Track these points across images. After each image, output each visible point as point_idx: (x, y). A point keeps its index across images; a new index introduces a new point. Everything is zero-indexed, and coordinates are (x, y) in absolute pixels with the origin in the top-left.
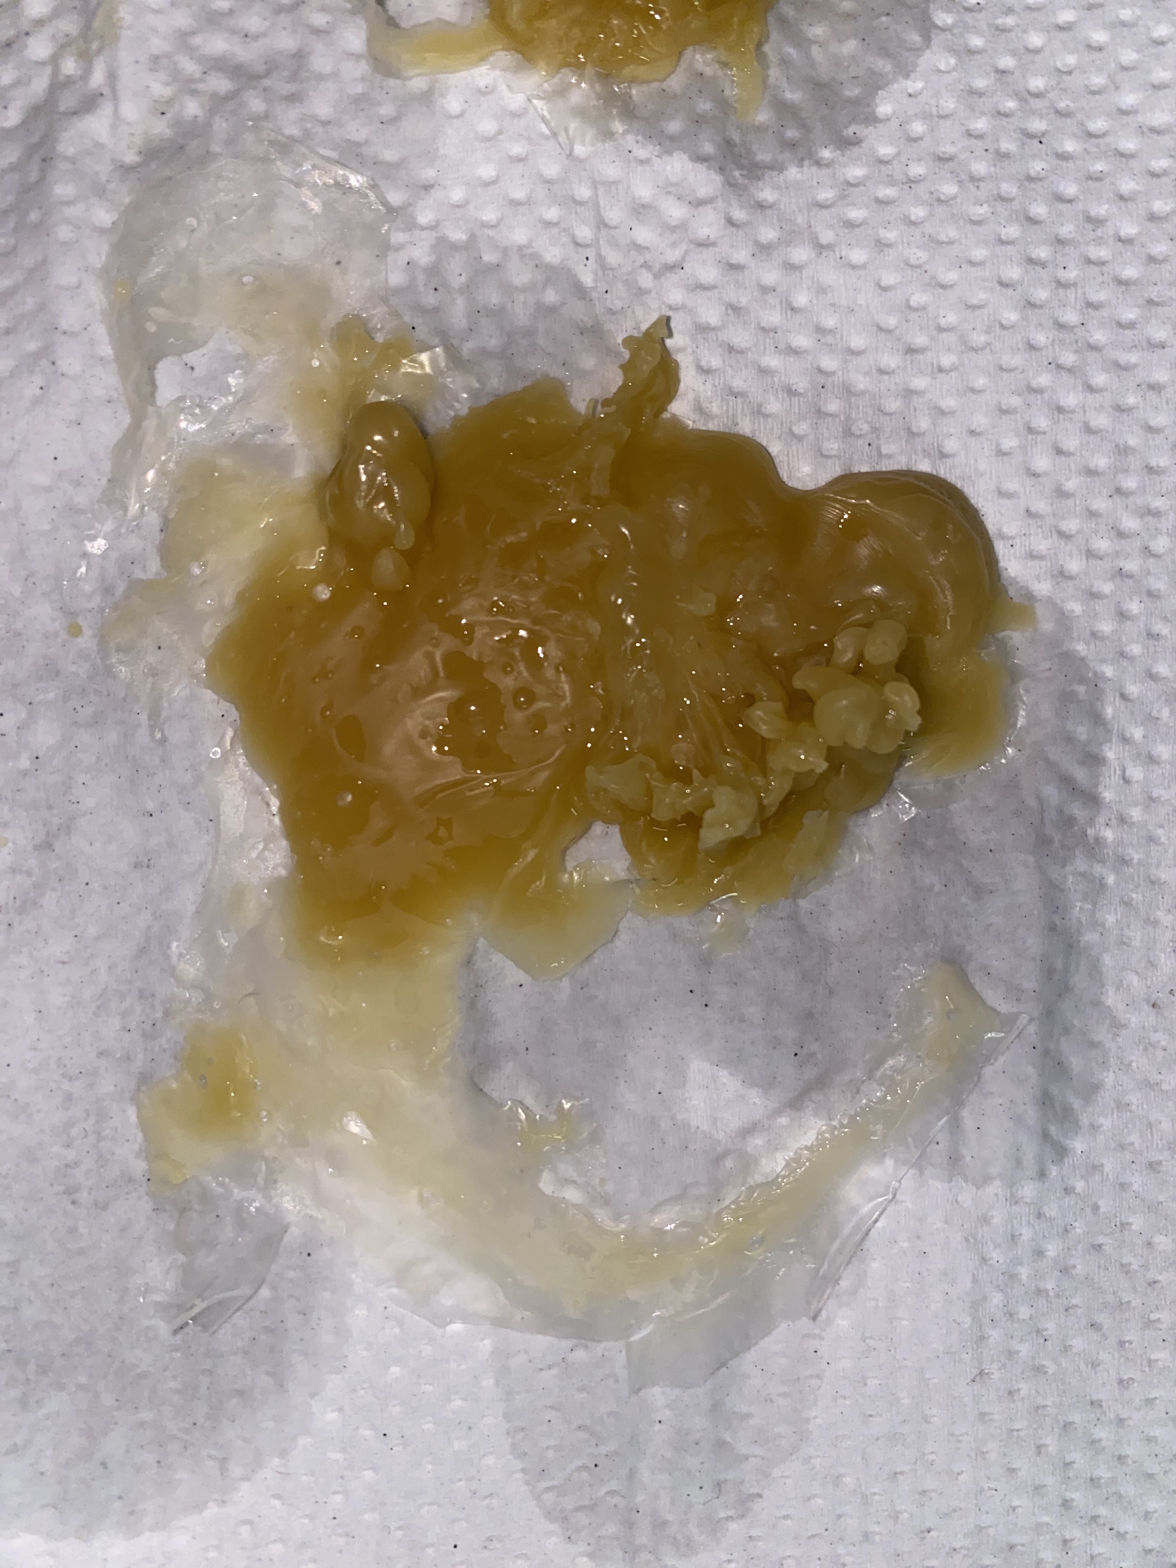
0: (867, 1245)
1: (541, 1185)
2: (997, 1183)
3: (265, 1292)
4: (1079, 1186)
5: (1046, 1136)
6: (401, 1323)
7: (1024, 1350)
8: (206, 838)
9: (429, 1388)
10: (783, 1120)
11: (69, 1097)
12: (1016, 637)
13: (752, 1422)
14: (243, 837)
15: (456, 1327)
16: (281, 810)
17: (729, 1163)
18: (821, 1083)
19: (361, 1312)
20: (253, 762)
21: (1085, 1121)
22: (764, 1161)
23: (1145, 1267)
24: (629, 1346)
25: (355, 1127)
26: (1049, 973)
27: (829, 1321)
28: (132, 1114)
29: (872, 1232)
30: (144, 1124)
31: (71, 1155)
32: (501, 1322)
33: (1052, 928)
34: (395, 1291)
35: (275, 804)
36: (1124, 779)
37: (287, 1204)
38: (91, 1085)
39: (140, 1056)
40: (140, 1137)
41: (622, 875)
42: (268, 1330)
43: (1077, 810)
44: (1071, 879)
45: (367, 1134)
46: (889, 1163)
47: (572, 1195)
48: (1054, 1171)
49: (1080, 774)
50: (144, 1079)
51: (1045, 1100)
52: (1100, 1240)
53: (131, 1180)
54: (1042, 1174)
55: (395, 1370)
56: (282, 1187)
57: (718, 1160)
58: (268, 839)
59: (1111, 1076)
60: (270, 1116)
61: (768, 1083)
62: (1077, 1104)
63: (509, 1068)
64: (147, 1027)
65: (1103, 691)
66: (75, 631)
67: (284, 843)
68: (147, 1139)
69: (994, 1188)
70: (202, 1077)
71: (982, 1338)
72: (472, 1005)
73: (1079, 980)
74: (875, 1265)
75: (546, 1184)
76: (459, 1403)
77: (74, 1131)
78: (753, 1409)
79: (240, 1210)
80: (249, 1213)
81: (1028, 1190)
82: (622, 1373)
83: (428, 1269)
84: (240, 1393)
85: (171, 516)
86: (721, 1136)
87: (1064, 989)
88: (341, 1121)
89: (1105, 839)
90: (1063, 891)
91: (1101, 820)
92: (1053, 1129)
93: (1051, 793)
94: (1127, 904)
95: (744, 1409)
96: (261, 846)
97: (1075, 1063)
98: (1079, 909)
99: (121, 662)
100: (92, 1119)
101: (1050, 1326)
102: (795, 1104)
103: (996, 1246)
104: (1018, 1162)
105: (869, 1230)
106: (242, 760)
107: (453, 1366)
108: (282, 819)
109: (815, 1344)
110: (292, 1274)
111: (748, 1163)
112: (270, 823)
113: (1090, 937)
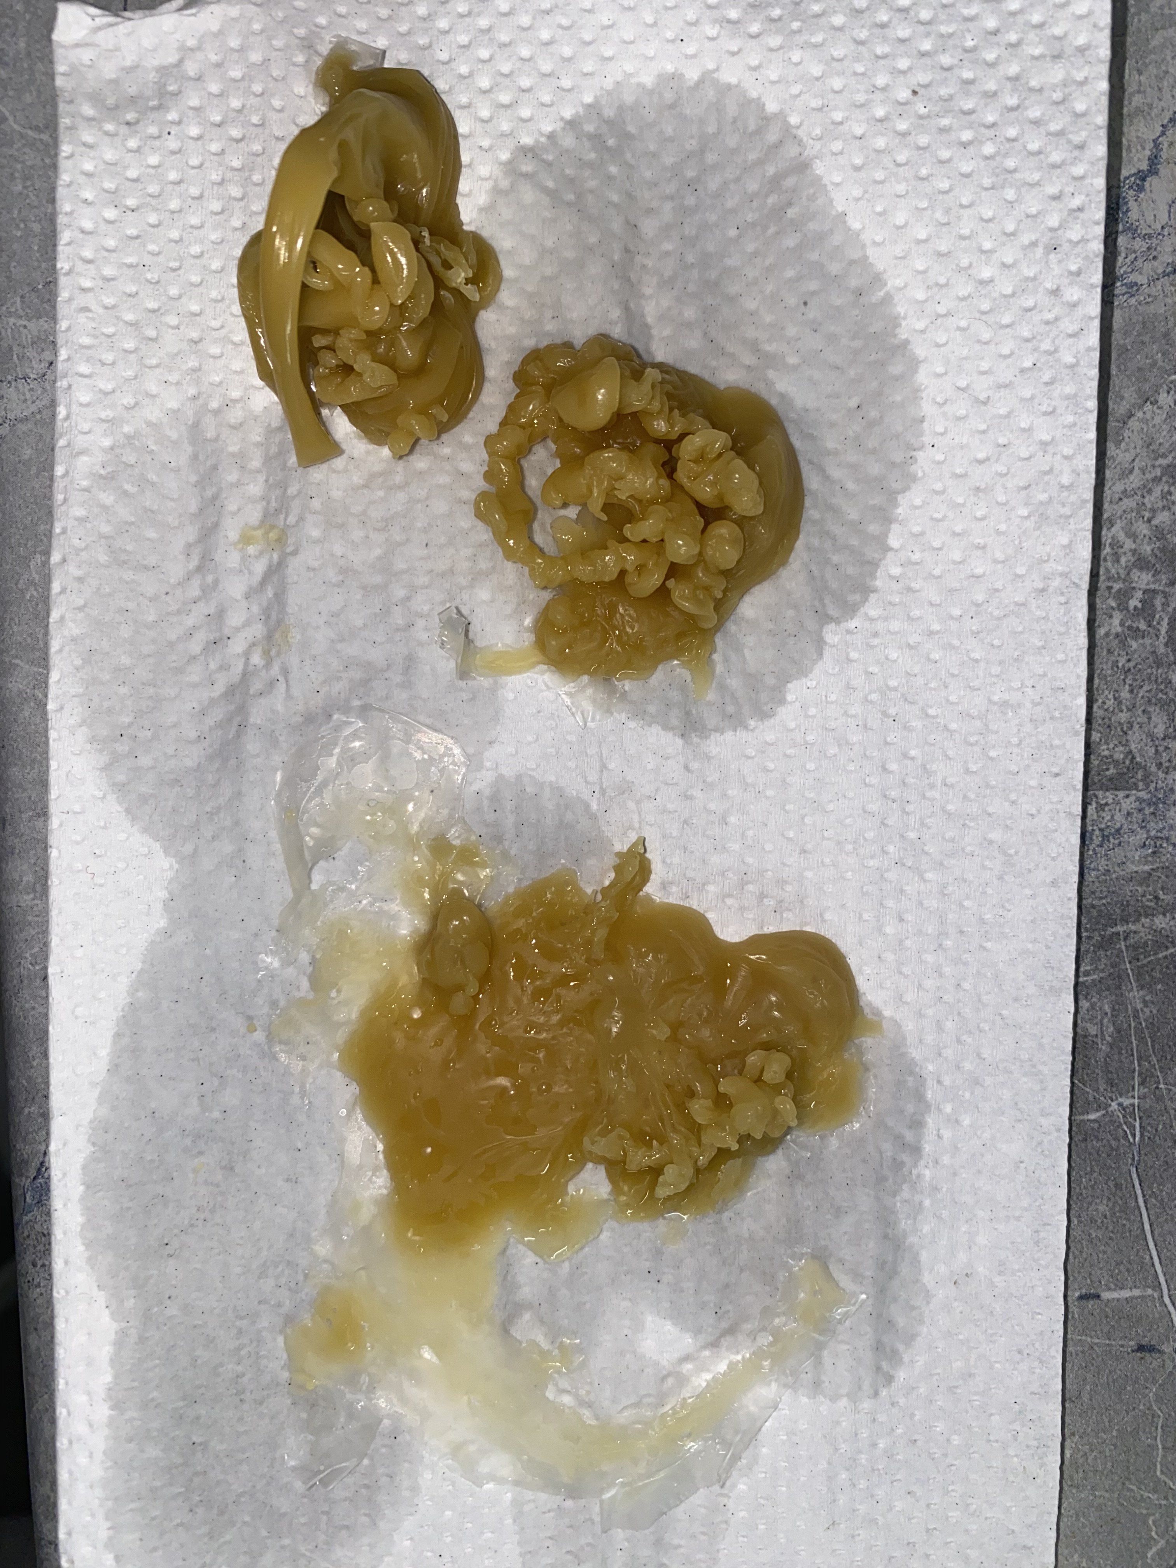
0: (759, 1437)
1: (547, 1394)
2: (845, 1400)
3: (366, 1462)
4: (902, 1401)
5: (878, 1369)
6: (453, 1484)
7: (862, 1508)
8: (334, 1165)
9: (470, 1525)
10: (707, 1353)
11: (240, 1331)
12: (868, 1041)
13: (682, 1550)
14: (360, 1167)
15: (490, 1486)
16: (384, 1152)
17: (670, 1381)
18: (731, 1331)
19: (428, 1475)
20: (366, 1119)
21: (906, 1358)
22: (693, 1378)
23: (945, 1455)
24: (602, 1502)
25: (427, 1354)
26: (881, 1265)
27: (734, 1486)
28: (280, 1340)
29: (763, 1429)
30: (288, 1349)
31: (240, 1369)
32: (517, 1483)
33: (886, 1236)
34: (450, 1461)
35: (380, 1147)
36: (938, 1136)
37: (382, 1403)
38: (254, 1322)
39: (287, 1302)
40: (285, 1356)
41: (605, 1196)
42: (366, 1486)
43: (905, 1157)
44: (898, 1204)
45: (435, 1359)
46: (774, 1385)
47: (567, 1400)
48: (884, 1393)
49: (909, 1136)
50: (289, 1320)
51: (878, 1347)
52: (916, 1437)
53: (278, 1384)
54: (876, 1394)
55: (448, 1513)
56: (379, 1393)
57: (664, 1378)
58: (375, 1170)
59: (925, 1329)
60: (372, 1347)
61: (697, 1331)
62: (901, 1347)
63: (527, 1316)
64: (292, 1285)
65: (925, 1079)
66: (252, 1029)
67: (385, 1172)
68: (289, 1356)
69: (844, 1402)
70: (328, 1320)
71: (834, 1501)
72: (505, 1278)
73: (905, 1269)
74: (764, 1450)
75: (550, 1394)
76: (489, 1535)
77: (243, 1353)
78: (682, 1542)
79: (351, 1406)
80: (356, 1408)
81: (866, 1405)
82: (597, 1519)
83: (472, 1448)
84: (347, 1527)
85: (318, 956)
86: (665, 1363)
87: (894, 1273)
88: (419, 1352)
89: (924, 1175)
90: (893, 1212)
91: (922, 1163)
92: (885, 1365)
93: (888, 1148)
94: (939, 1218)
95: (676, 1541)
96: (370, 1173)
97: (901, 1321)
98: (904, 1224)
99: (282, 1051)
100: (255, 1344)
101: (880, 1493)
102: (714, 1344)
103: (845, 1441)
104: (860, 1388)
105: (760, 1430)
106: (360, 1116)
107: (486, 1510)
108: (385, 1157)
109: (725, 1500)
110: (384, 1450)
111: (682, 1380)
112: (377, 1158)
113: (912, 1239)
